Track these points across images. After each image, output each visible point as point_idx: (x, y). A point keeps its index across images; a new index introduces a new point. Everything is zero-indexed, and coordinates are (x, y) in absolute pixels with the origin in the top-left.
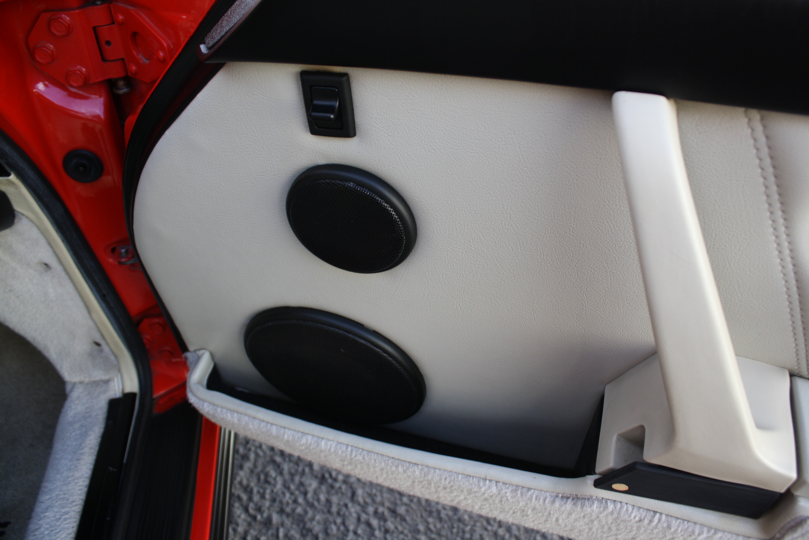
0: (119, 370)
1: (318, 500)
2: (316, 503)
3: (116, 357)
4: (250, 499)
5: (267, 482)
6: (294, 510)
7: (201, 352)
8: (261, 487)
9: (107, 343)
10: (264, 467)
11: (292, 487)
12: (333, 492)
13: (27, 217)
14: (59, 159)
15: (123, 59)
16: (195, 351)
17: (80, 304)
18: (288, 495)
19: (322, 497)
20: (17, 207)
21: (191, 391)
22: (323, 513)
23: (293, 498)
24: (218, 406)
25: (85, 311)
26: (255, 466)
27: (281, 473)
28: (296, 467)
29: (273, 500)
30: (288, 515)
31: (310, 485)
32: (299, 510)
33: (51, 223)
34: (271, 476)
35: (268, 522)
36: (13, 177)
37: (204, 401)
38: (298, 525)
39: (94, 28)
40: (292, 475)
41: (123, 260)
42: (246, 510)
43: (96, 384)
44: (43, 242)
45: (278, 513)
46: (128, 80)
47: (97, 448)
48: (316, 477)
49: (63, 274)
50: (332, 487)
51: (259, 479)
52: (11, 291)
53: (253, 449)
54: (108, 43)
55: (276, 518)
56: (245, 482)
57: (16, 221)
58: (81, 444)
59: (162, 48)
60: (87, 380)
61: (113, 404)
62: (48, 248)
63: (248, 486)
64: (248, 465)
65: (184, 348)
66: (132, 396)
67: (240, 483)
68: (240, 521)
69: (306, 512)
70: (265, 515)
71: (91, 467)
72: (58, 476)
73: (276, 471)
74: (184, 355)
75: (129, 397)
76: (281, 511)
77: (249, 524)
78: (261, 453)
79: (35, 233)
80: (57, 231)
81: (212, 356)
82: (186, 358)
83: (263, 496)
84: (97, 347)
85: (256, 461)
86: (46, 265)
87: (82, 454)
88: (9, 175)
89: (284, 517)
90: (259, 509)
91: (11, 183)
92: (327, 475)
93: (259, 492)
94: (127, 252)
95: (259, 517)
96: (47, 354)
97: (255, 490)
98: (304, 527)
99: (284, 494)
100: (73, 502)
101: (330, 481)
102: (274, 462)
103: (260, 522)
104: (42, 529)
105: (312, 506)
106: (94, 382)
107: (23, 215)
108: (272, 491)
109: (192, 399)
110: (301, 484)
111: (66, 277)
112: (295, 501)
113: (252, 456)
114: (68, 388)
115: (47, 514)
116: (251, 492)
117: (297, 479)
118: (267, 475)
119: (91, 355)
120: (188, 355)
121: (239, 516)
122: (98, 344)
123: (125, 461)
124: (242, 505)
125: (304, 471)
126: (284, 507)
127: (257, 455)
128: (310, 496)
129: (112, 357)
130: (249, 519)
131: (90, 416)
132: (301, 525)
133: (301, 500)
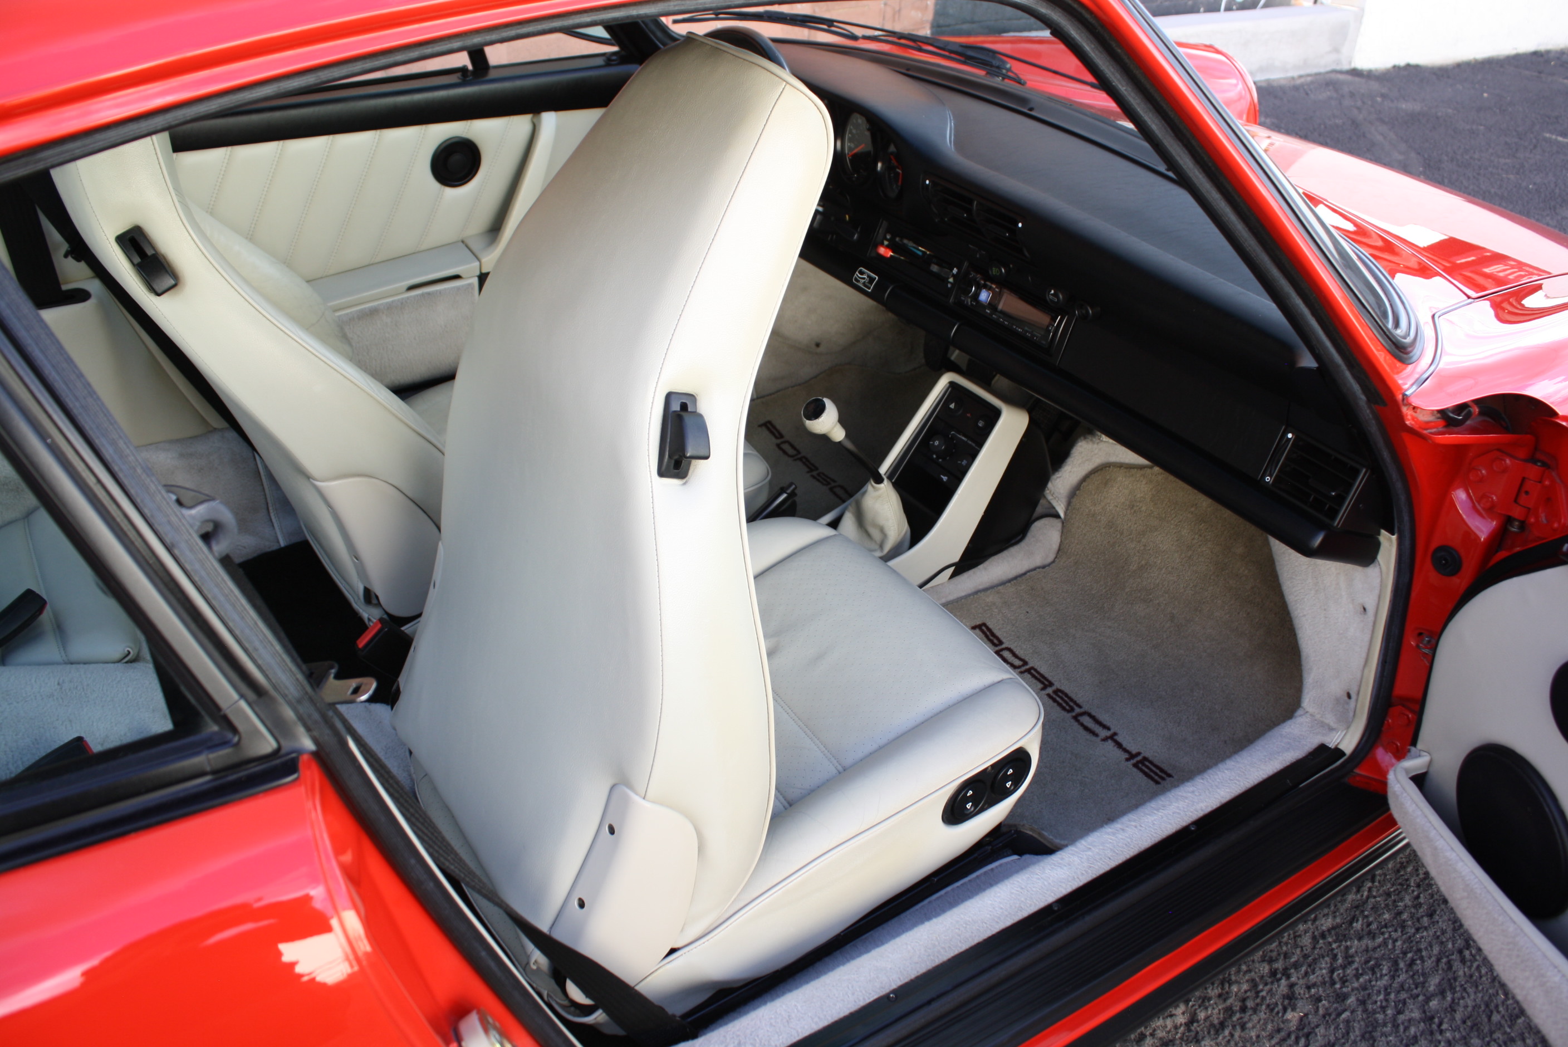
0: (1348, 728)
1: (1406, 1029)
2: (1401, 1028)
3: (1354, 716)
4: (1344, 967)
5: (1373, 970)
6: (1374, 1012)
7: (1425, 754)
8: (1363, 969)
9: (1357, 700)
10: (1383, 957)
11: (1392, 996)
12: (1429, 1038)
13: (1380, 568)
14: (1434, 545)
15: (1529, 509)
16: (1420, 750)
17: (1364, 655)
18: (1381, 997)
19: (1413, 1030)
20: (1380, 557)
21: (1395, 771)
22: (1401, 1041)
23: (1384, 1004)
24: (1406, 792)
25: (1362, 663)
26: (1374, 949)
27: (1393, 978)
28: (1413, 986)
29: (1365, 989)
30: (1365, 1010)
31: (1412, 1011)
32: (1380, 1017)
33: (1393, 583)
34: (1381, 970)
35: (1342, 997)
36: (1394, 537)
37: (1398, 782)
38: (1367, 1026)
39: (1524, 479)
40: (1402, 986)
41: (1421, 645)
42: (1332, 971)
43: (1323, 725)
44: (1377, 592)
45: (1358, 1000)
46: (1523, 525)
47: (1288, 764)
48: (1424, 1012)
49: (1371, 624)
50: (1432, 1033)
51: (1367, 962)
52: (1325, 610)
53: (1386, 936)
54: (1527, 493)
55: (1351, 1000)
56: (1352, 951)
57: (1372, 566)
58: (1279, 753)
59: (1559, 522)
60: (1318, 716)
61: (1322, 748)
62: (1376, 598)
63: (1352, 956)
64: (1367, 942)
65: (1414, 742)
66: (1342, 753)
67: (1347, 948)
68: (1318, 973)
69: (1385, 1024)
70: (1345, 990)
71: (1275, 771)
72: (1249, 758)
73: (1390, 971)
74: (1409, 747)
75: (1338, 753)
76: (1362, 1002)
77: (1324, 983)
78: (1390, 946)
79: (1377, 582)
80: (1392, 591)
81: (1430, 763)
82: (1409, 751)
83: (1357, 976)
84: (1346, 698)
85: (1379, 946)
86: (1365, 609)
87: (1275, 758)
88: (1393, 534)
89: (1360, 1009)
90: (1344, 981)
91: (1390, 540)
92: (1436, 1020)
93: (1357, 969)
94: (1429, 641)
95: (1338, 986)
96: (1305, 675)
97: (1355, 965)
98: (1370, 1032)
99: (1379, 992)
100: (1247, 778)
101: (1434, 1027)
102: (1396, 963)
103: (1335, 991)
104: (1216, 777)
105: (1396, 1026)
106: (1322, 722)
107: (1379, 565)
108: (1370, 981)
109: (1391, 777)
110: (1404, 1003)
111: (1371, 628)
112: (1383, 1009)
113: (1380, 940)
114: (1300, 712)
115: (1226, 771)
116: (1351, 963)
117: (1403, 995)
118: (1378, 965)
119: (1337, 700)
120: (1413, 749)
121: (1321, 969)
122: (1349, 696)
123: (1301, 786)
124: (1331, 964)
125: (1418, 996)
126: (1369, 1002)
127: (1385, 943)
128: (1401, 1018)
129: (1351, 714)
130: (1327, 979)
131: (1300, 742)
132: (1370, 1029)
133: (1389, 1012)
